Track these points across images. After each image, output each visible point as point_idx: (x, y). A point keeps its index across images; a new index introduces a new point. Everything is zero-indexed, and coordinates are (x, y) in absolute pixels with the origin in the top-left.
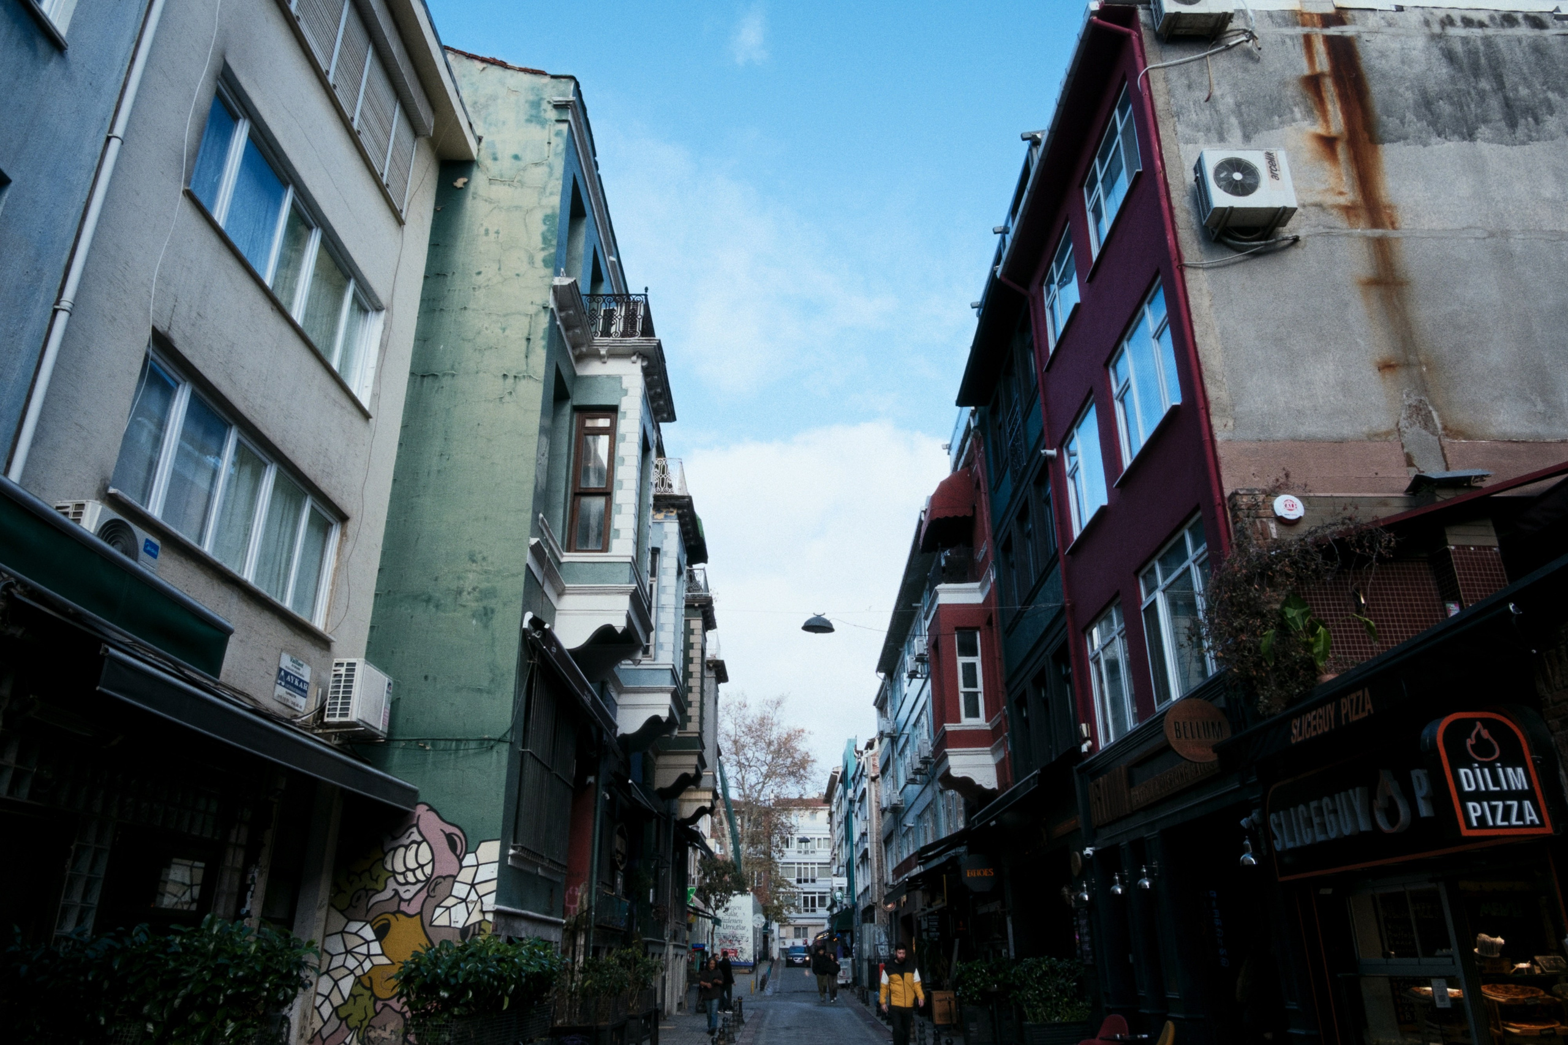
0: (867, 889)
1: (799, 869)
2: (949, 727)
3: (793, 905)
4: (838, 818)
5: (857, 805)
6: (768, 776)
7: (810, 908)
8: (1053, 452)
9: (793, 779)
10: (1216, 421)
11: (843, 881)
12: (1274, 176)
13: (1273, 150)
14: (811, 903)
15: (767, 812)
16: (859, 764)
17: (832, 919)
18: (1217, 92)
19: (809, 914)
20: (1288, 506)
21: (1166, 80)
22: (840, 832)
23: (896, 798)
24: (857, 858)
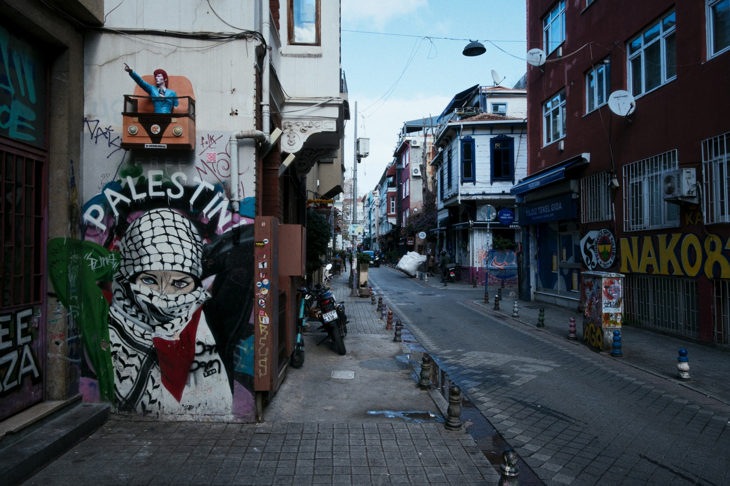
0: (374, 234)
2: (389, 214)
4: (366, 210)
5: (372, 211)
8: (401, 183)
10: (410, 199)
16: (373, 199)
20: (416, 210)
21: (412, 152)
22: (367, 214)
23: (381, 216)
24: (372, 225)
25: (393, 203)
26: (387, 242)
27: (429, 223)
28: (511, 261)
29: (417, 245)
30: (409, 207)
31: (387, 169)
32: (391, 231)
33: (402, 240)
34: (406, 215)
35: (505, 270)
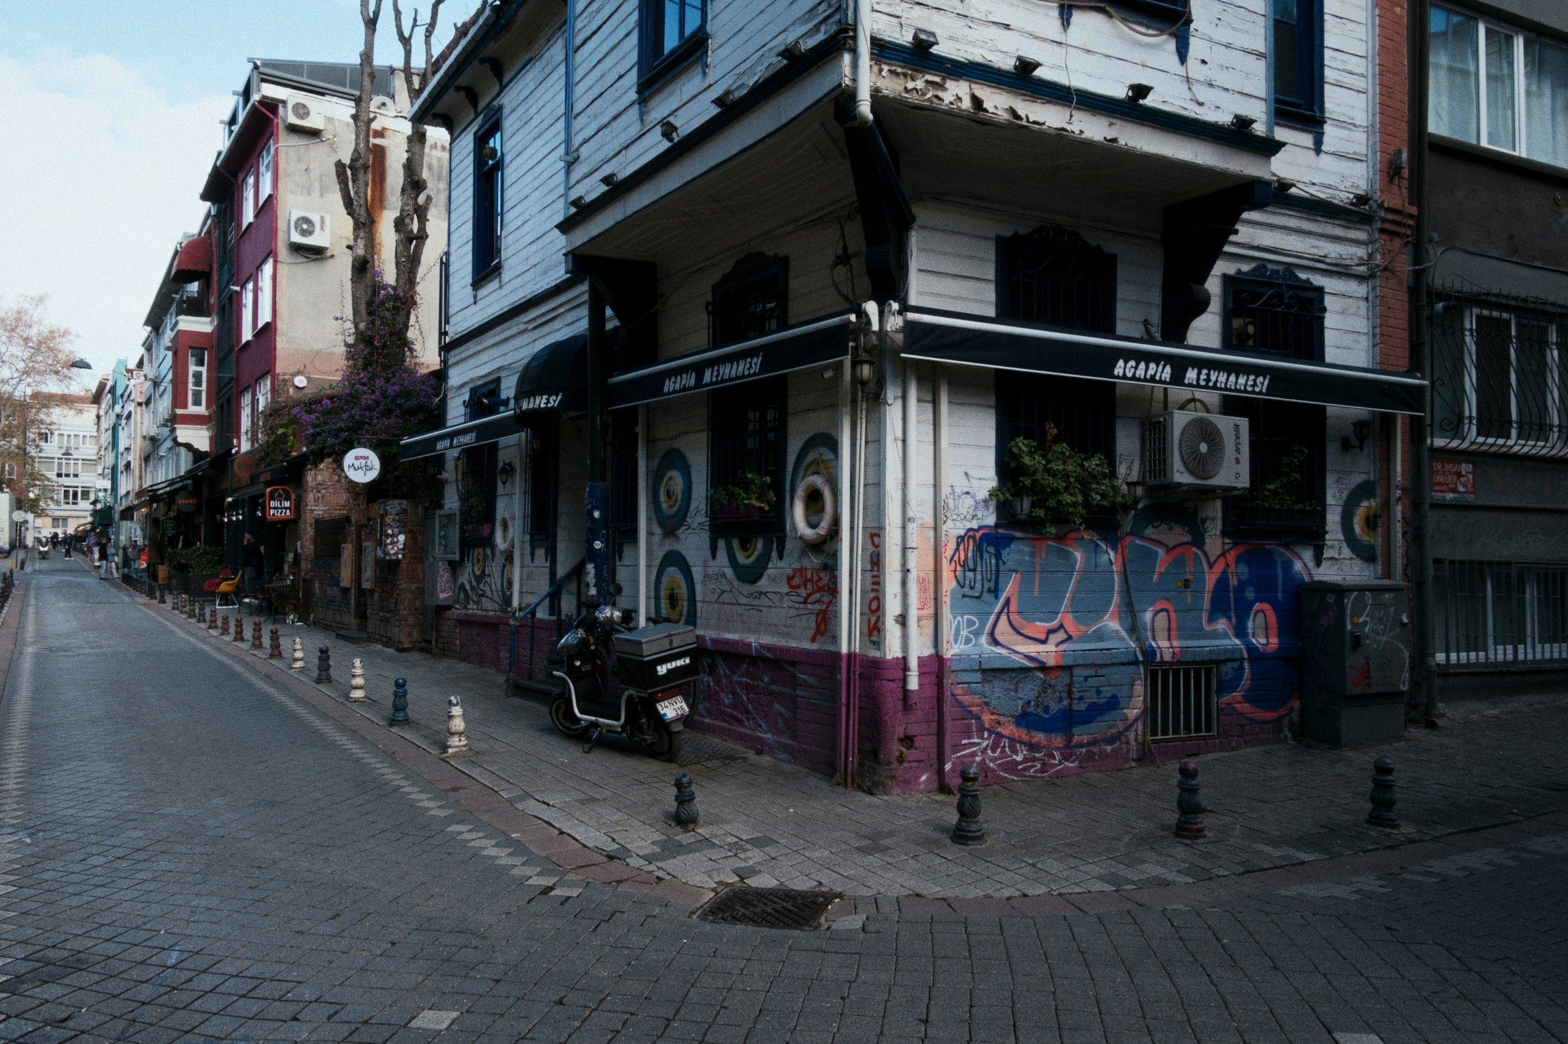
0: (128, 493)
1: (60, 464)
2: (179, 411)
3: (52, 499)
4: (106, 424)
5: (124, 422)
6: (26, 373)
7: (71, 500)
8: (238, 289)
9: (54, 378)
10: (278, 339)
11: (108, 484)
12: (322, 229)
13: (325, 215)
14: (72, 496)
15: (22, 407)
16: (127, 386)
17: (95, 513)
18: (311, 167)
19: (71, 507)
20: (300, 381)
21: (287, 154)
22: (106, 437)
23: (153, 431)
24: (121, 466)
25: (198, 376)
26: (172, 514)
27: (387, 413)
28: (1099, 612)
29: (308, 518)
30: (269, 370)
31: (176, 252)
32: (190, 475)
33: (236, 505)
34: (254, 402)
35: (1068, 668)
